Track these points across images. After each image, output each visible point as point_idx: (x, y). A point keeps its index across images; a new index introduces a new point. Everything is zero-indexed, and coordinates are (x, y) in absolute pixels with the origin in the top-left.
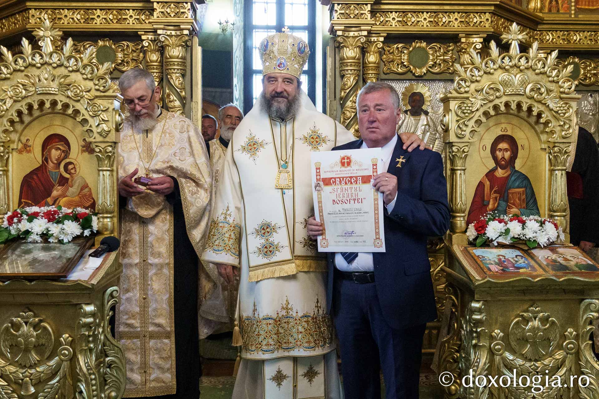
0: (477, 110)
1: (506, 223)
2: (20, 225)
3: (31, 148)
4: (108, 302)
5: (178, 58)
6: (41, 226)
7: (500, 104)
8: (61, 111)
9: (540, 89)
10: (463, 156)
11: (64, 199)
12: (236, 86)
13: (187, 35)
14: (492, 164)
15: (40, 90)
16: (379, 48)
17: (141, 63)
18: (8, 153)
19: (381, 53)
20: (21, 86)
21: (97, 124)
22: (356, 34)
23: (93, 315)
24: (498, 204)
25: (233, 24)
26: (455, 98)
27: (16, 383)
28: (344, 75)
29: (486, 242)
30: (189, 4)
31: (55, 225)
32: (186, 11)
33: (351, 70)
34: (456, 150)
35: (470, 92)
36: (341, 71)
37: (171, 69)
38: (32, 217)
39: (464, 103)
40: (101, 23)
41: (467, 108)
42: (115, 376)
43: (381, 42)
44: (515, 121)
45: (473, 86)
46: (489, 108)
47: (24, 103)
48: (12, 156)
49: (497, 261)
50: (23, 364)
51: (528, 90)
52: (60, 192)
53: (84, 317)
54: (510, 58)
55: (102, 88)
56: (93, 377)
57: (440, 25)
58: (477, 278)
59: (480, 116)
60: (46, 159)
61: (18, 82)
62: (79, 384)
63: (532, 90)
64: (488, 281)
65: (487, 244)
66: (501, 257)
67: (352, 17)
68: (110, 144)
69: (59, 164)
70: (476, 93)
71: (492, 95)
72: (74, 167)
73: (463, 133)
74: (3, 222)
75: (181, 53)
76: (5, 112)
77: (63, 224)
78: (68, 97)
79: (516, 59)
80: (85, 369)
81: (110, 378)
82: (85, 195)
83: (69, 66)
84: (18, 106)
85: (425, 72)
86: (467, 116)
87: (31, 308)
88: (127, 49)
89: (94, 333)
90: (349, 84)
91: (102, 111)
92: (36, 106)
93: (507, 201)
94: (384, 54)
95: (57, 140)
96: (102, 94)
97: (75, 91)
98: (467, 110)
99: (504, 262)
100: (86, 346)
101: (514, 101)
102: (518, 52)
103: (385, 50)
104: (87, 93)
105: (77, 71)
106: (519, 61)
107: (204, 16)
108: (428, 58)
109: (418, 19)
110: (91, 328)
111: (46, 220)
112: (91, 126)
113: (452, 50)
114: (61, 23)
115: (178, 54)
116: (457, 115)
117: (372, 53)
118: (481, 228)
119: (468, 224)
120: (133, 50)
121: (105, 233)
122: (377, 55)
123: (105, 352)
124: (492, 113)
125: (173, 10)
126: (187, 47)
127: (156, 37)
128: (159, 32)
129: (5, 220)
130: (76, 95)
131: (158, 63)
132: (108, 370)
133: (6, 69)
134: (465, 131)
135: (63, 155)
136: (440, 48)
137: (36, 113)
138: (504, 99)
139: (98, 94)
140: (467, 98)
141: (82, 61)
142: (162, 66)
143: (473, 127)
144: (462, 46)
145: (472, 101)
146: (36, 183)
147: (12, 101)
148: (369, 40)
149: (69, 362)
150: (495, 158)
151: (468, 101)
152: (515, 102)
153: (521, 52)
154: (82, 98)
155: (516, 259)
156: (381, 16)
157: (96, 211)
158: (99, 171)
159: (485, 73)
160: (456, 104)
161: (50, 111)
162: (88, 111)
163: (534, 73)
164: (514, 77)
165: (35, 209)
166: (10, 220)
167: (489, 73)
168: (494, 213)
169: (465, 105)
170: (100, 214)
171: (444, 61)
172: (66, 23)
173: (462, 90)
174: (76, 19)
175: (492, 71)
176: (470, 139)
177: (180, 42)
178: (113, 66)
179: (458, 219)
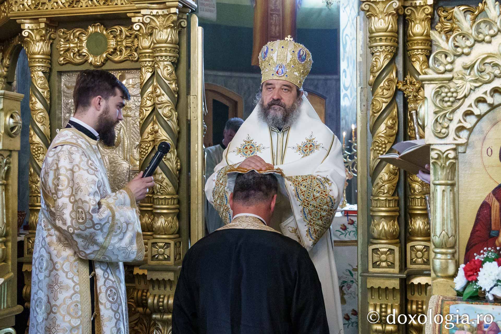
0: (465, 97)
5: (166, 42)
10: (447, 163)
13: (175, 14)
16: (427, 15)
17: (136, 51)
26: (431, 80)
29: (477, 293)
33: (381, 46)
34: (436, 156)
35: (455, 70)
36: (370, 48)
37: (158, 56)
39: (445, 87)
40: (87, 6)
41: (449, 94)
43: (430, 5)
45: (460, 62)
46: (485, 93)
59: (470, 106)
70: (464, 71)
71: (488, 73)
73: (444, 130)
75: (170, 36)
86: (449, 106)
88: (120, 34)
90: (379, 65)
94: (440, 22)
98: (450, 97)
99: (486, 326)
103: (440, 17)
114: (45, 8)
115: (166, 37)
116: (436, 106)
117: (418, 22)
118: (473, 272)
120: (127, 36)
122: (426, 23)
124: (490, 100)
126: (182, 28)
128: (143, 12)
131: (152, 49)
134: (447, 128)
140: (451, 80)
143: (460, 122)
145: (457, 84)
148: (413, 5)
151: (451, 84)
159: (477, 41)
160: (433, 89)
167: (483, 41)
172: (50, 8)
173: (442, 68)
174: (60, 3)
175: (487, 38)
176: (455, 139)
177: (169, 23)
178: (104, 55)
179: (443, 257)
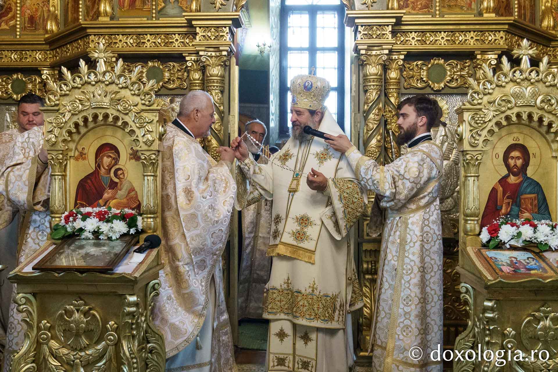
0: (490, 121)
1: (518, 227)
2: (75, 223)
3: (86, 156)
4: (151, 293)
5: (217, 76)
6: (93, 225)
7: (511, 115)
8: (112, 123)
9: (550, 100)
10: (477, 163)
11: (114, 201)
12: (272, 102)
13: (225, 56)
14: (505, 172)
15: (94, 105)
16: (399, 65)
17: (185, 82)
18: (66, 160)
19: (401, 70)
20: (78, 101)
21: (142, 135)
22: (378, 52)
23: (136, 304)
24: (511, 209)
25: (270, 47)
26: (468, 110)
27: (68, 364)
28: (367, 90)
29: (499, 244)
30: (228, 28)
31: (105, 223)
32: (224, 34)
33: (374, 85)
34: (470, 158)
35: (483, 104)
36: (364, 86)
37: (211, 86)
38: (86, 216)
39: (477, 114)
40: (151, 47)
41: (480, 119)
42: (156, 361)
43: (401, 59)
44: (526, 130)
45: (486, 99)
46: (501, 118)
47: (80, 116)
48: (70, 162)
49: (509, 262)
50: (75, 347)
51: (538, 102)
52: (110, 195)
53: (128, 307)
54: (521, 71)
55: (147, 103)
56: (135, 361)
57: (457, 43)
58: (489, 278)
59: (492, 126)
60: (98, 166)
61: (76, 98)
62: (122, 367)
63: (542, 101)
64: (500, 281)
65: (500, 246)
66: (513, 259)
67: (374, 37)
68: (154, 152)
69: (110, 170)
70: (488, 105)
71: (504, 106)
72: (123, 173)
73: (476, 142)
74: (61, 220)
75: (220, 72)
76: (65, 123)
77: (112, 223)
78: (118, 110)
79: (527, 73)
80: (127, 354)
81: (152, 363)
82: (132, 198)
83: (119, 84)
84: (75, 119)
85: (443, 87)
86: (480, 126)
87: (82, 297)
88: (173, 69)
89: (137, 321)
90: (372, 98)
91: (148, 123)
92: (90, 119)
93: (519, 206)
94: (405, 70)
95: (108, 149)
96: (148, 108)
97: (124, 105)
98: (480, 121)
99: (516, 263)
100: (129, 333)
101: (525, 112)
102: (529, 66)
103: (405, 67)
104: (135, 107)
105: (127, 87)
106: (530, 75)
107: (244, 39)
108: (445, 74)
109: (436, 38)
110: (134, 316)
111: (98, 219)
112: (137, 136)
113: (469, 66)
114: (116, 47)
115: (218, 73)
116: (471, 126)
117: (393, 70)
118: (494, 231)
119: (481, 227)
120: (178, 70)
121: (149, 231)
122: (398, 72)
123: (147, 338)
124: (504, 123)
125: (213, 34)
126: (226, 66)
127: (199, 58)
128: (201, 53)
129: (63, 218)
130: (125, 109)
131: (200, 81)
132: (149, 355)
133: (66, 86)
134: (478, 140)
135: (113, 162)
136: (457, 65)
137: (91, 125)
138: (516, 110)
139: (144, 107)
140: (480, 110)
141: (130, 79)
142: (204, 84)
143: (486, 136)
144: (478, 62)
145: (484, 112)
146: (90, 186)
147: (70, 114)
148: (391, 58)
149: (114, 347)
150: (507, 165)
151: (481, 112)
152: (527, 113)
153: (531, 66)
154: (130, 111)
155: (528, 261)
156: (402, 35)
157: (141, 212)
158: (144, 176)
159: (497, 86)
160: (469, 115)
161: (102, 123)
162: (135, 123)
163: (544, 85)
164: (525, 90)
165: (88, 209)
166: (67, 219)
167: (501, 86)
168: (507, 217)
169: (478, 116)
170: (145, 214)
171: (461, 76)
172: (120, 47)
173: (475, 102)
174: (129, 43)
175: (504, 84)
176: (483, 148)
177: (219, 62)
178: (161, 84)
179: (472, 222)
